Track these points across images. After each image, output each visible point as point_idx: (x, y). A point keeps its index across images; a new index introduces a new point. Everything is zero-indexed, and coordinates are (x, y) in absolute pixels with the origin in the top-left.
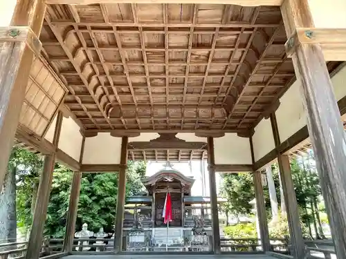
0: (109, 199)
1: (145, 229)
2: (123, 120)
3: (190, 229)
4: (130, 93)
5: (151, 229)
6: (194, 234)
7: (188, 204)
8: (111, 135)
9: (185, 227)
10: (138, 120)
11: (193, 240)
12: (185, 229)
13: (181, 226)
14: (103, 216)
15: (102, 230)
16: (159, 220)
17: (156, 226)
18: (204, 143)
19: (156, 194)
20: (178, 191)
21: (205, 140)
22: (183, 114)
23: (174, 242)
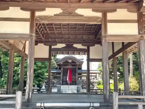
0: (40, 71)
1: (58, 86)
2: (50, 40)
3: (81, 86)
4: (54, 30)
5: (60, 86)
6: (82, 89)
7: (80, 74)
8: (44, 45)
9: (78, 85)
10: (57, 40)
11: (81, 91)
12: (78, 86)
13: (76, 84)
14: (37, 79)
15: (36, 86)
16: (64, 81)
17: (63, 84)
18: (85, 49)
19: (63, 68)
20: (74, 67)
21: (86, 48)
22: (76, 38)
23: (72, 92)
